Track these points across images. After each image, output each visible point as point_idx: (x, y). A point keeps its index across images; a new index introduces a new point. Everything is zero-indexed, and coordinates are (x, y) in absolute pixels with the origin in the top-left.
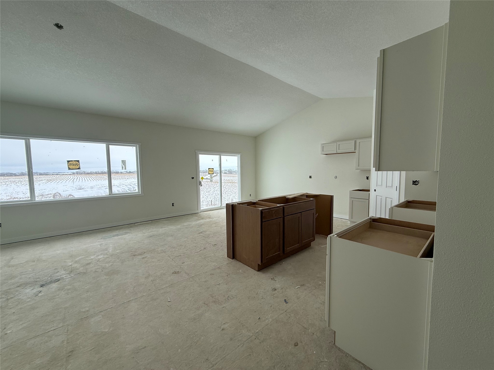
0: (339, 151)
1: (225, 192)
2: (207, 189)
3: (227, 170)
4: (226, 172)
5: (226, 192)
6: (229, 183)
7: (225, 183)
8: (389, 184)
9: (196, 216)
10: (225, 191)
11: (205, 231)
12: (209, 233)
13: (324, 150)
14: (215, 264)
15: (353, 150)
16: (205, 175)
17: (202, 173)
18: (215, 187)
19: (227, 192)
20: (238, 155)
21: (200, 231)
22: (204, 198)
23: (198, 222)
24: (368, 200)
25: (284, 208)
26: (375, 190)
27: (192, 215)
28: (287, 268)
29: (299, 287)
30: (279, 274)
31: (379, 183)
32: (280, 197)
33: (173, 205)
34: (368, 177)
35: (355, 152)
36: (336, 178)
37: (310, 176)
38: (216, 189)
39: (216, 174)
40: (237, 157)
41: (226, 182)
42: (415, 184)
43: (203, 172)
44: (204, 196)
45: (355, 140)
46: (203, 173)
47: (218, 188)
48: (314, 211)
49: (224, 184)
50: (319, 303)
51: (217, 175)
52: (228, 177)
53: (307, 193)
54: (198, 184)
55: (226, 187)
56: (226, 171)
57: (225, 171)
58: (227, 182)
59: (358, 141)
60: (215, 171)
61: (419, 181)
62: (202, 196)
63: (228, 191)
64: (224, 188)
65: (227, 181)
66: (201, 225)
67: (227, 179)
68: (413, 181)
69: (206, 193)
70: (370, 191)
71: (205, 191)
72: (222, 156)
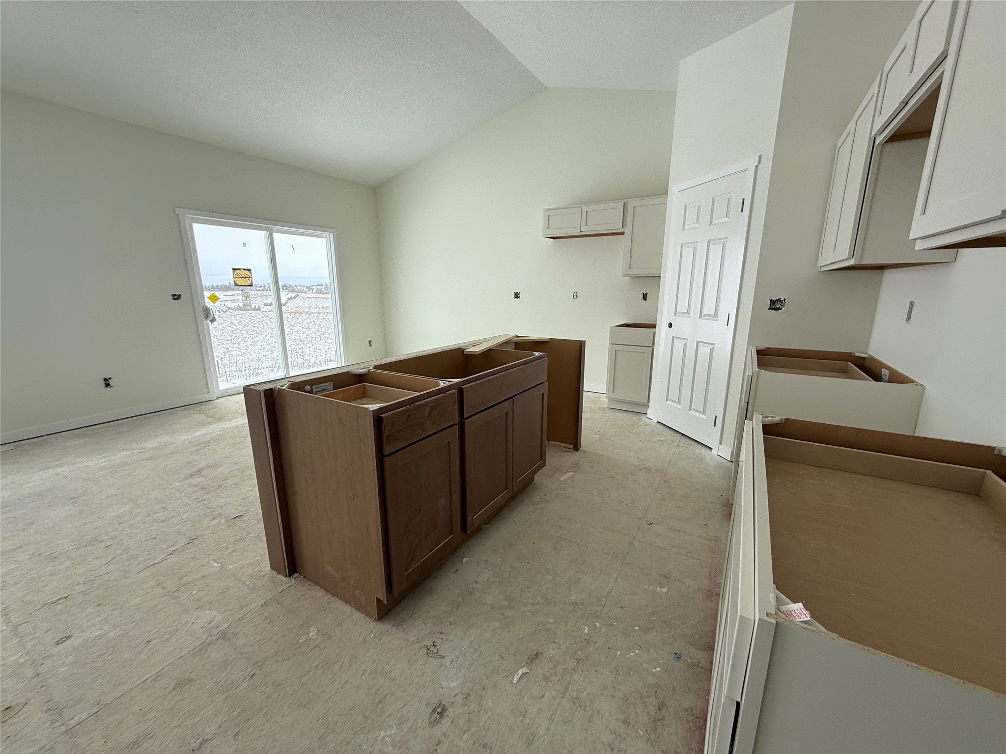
0: (587, 230)
1: (319, 335)
2: (271, 329)
3: (322, 285)
4: (321, 289)
5: (322, 336)
6: (329, 314)
7: (318, 314)
8: (709, 309)
9: (199, 412)
10: (318, 333)
11: (214, 466)
12: (228, 470)
13: (549, 227)
14: (214, 613)
15: (618, 227)
16: (266, 296)
17: (259, 290)
18: (292, 323)
19: (325, 336)
20: (328, 236)
21: (199, 464)
22: (266, 350)
23: (198, 434)
24: (651, 348)
25: (461, 392)
26: (670, 325)
27: (185, 410)
28: (476, 582)
29: (524, 670)
30: (451, 619)
31: (682, 308)
32: (446, 349)
33: (107, 385)
34: (646, 294)
35: (623, 233)
36: (575, 297)
37: (515, 293)
38: (296, 329)
39: (297, 293)
40: (325, 239)
41: (321, 311)
42: (773, 307)
43: (263, 288)
44: (265, 346)
45: (625, 200)
46: (263, 290)
47: (300, 325)
48: (544, 389)
49: (315, 317)
50: (603, 744)
51: (299, 296)
52: (324, 301)
53: (518, 337)
54: (200, 315)
55: (322, 324)
56: (322, 287)
57: (318, 287)
58: (324, 313)
59: (631, 204)
60: (294, 285)
61: (785, 300)
62: (260, 347)
63: (326, 332)
64: (316, 326)
65: (324, 311)
66: (207, 444)
67: (322, 305)
68: (771, 300)
69: (270, 339)
70: (655, 328)
71: (266, 333)
72: (275, 235)
